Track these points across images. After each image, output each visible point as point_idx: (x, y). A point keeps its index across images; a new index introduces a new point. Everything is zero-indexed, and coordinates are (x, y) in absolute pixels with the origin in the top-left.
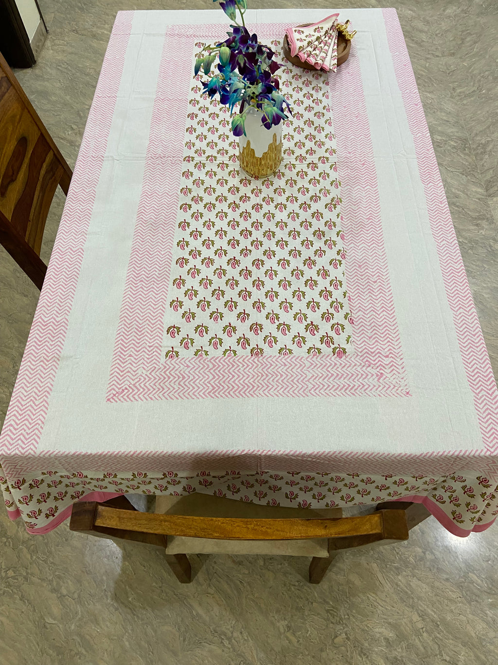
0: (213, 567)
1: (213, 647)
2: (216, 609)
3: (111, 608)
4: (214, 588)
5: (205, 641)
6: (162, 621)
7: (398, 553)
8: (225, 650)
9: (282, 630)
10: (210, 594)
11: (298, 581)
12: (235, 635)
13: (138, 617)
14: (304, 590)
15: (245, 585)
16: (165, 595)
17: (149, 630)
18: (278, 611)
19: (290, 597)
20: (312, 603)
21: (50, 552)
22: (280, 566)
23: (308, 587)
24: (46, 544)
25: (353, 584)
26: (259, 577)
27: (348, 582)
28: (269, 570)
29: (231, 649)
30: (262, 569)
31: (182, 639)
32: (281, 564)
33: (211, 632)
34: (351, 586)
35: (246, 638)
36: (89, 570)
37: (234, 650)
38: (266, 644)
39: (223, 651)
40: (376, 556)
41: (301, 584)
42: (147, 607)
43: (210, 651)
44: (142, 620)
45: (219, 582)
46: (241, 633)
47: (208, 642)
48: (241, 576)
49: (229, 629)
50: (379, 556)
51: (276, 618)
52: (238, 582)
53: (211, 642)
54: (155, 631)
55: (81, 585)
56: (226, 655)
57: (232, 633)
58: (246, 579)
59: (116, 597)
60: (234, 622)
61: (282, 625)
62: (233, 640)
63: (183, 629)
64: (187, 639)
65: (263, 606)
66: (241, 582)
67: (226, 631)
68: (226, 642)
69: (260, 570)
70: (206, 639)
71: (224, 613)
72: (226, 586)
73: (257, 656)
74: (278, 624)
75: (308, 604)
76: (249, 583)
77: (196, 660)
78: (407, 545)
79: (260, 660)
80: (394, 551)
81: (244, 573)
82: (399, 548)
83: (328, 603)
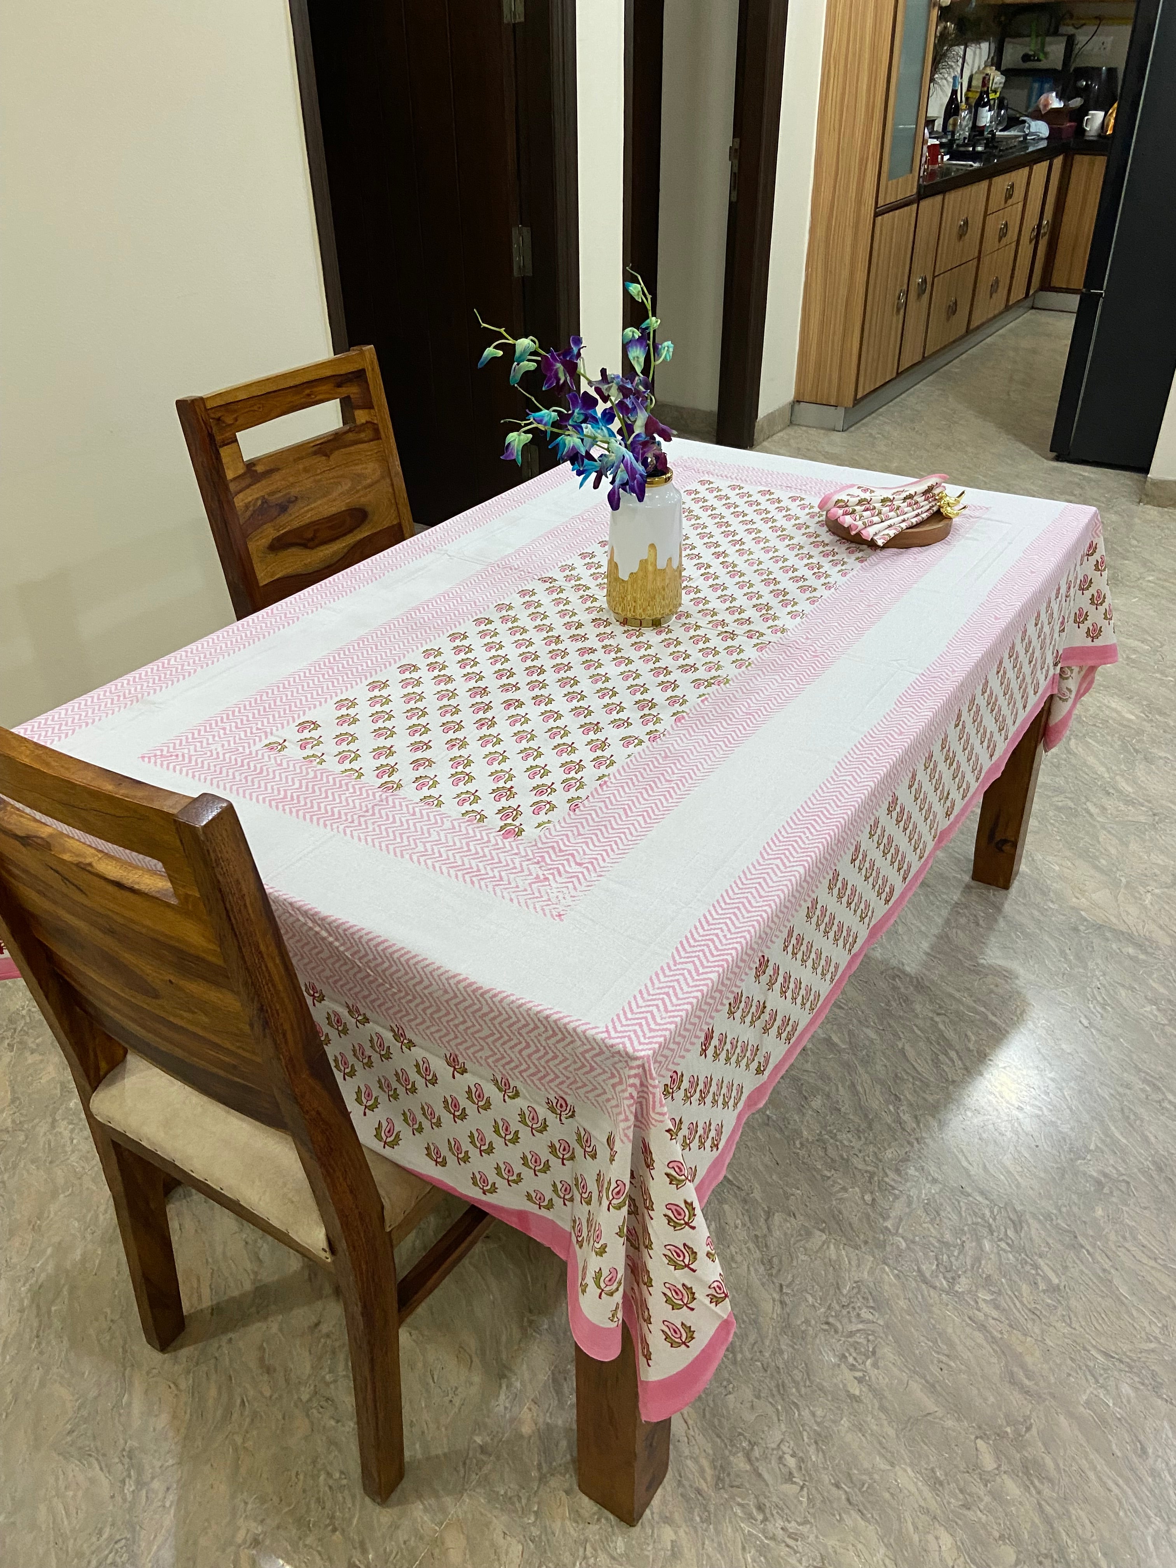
0: (220, 1346)
1: (102, 1477)
2: (163, 1420)
3: (16, 1303)
4: (191, 1381)
5: (100, 1458)
6: (67, 1376)
7: (585, 1558)
8: (119, 1498)
9: (240, 1536)
10: (176, 1386)
11: (342, 1472)
12: (156, 1484)
13: (39, 1343)
14: (339, 1495)
15: (246, 1413)
16: (108, 1338)
17: (37, 1375)
18: (263, 1500)
19: (304, 1491)
20: (334, 1530)
21: (15, 1166)
22: (333, 1423)
23: (353, 1497)
24: (21, 1150)
25: (445, 1552)
26: (280, 1417)
27: (438, 1542)
28: (308, 1416)
29: (127, 1505)
30: (296, 1406)
31: (69, 1427)
32: (338, 1422)
33: (124, 1450)
34: (437, 1552)
35: (168, 1504)
36: (40, 1226)
37: (130, 1510)
38: (190, 1542)
39: (113, 1497)
40: (536, 1532)
41: (344, 1482)
42: (65, 1339)
43: (92, 1481)
44: (41, 1353)
45: (208, 1378)
46: (168, 1489)
47: (103, 1465)
48: (251, 1393)
49: (153, 1467)
50: (540, 1537)
51: (250, 1507)
52: (239, 1401)
53: (107, 1468)
54: (42, 1384)
55: (9, 1240)
56: (111, 1508)
57: (153, 1478)
58: (256, 1404)
59: (37, 1293)
60: (171, 1462)
61: (247, 1528)
62: (144, 1492)
63: (85, 1413)
64: (75, 1434)
65: (243, 1471)
66: (243, 1402)
67: (147, 1467)
68: (130, 1486)
69: (292, 1404)
70: (104, 1455)
71: (171, 1434)
72: (213, 1392)
73: (159, 1548)
74: (240, 1522)
75: (327, 1526)
76: (255, 1415)
77: (57, 1479)
78: (621, 1555)
79: (157, 1561)
80: (581, 1550)
81: (261, 1393)
82: (595, 1550)
83: (364, 1551)
